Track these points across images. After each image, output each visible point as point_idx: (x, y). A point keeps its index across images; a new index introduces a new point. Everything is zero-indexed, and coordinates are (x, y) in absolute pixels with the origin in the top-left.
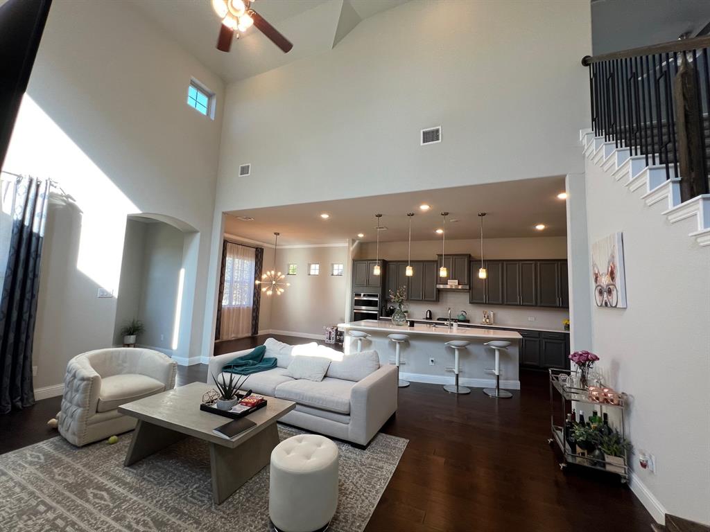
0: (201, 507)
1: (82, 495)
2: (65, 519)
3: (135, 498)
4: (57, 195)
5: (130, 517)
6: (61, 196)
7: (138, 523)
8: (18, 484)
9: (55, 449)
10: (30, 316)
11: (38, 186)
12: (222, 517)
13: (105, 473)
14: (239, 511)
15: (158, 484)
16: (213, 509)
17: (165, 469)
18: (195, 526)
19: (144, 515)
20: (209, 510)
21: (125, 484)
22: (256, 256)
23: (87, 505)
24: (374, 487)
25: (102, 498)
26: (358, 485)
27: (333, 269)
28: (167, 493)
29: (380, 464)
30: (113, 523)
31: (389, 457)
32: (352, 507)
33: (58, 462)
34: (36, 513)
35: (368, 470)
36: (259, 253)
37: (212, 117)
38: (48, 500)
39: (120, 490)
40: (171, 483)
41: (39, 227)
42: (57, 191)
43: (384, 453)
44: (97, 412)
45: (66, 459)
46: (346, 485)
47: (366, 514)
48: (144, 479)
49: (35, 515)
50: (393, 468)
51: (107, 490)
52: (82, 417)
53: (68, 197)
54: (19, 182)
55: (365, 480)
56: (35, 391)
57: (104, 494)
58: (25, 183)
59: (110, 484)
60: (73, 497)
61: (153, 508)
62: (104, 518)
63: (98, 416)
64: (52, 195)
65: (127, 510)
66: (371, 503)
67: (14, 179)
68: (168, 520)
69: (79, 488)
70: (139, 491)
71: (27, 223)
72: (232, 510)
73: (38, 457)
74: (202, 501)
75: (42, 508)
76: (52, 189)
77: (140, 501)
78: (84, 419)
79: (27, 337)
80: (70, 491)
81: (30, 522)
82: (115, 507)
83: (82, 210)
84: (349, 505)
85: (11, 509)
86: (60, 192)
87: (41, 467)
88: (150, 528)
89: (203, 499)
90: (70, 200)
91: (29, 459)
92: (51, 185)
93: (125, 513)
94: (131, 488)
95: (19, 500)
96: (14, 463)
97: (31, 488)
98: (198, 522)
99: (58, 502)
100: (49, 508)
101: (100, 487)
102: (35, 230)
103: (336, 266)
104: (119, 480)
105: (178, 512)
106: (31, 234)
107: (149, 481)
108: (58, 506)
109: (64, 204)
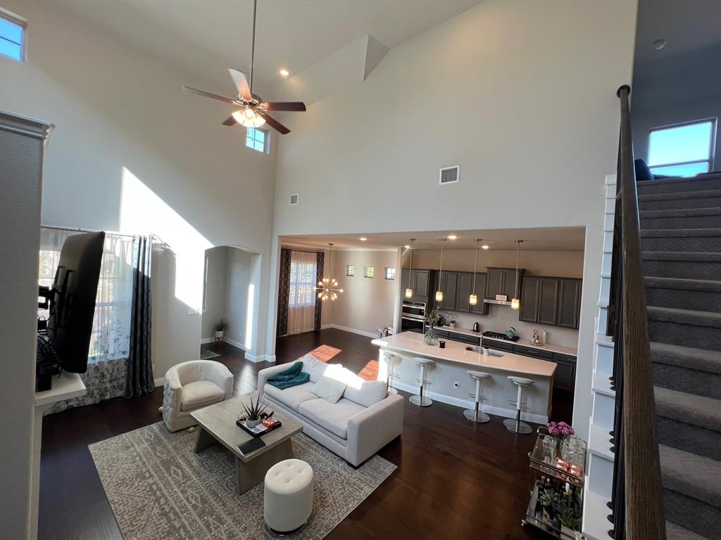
0: (229, 494)
1: (168, 470)
2: (157, 485)
3: (195, 479)
4: (158, 244)
5: (190, 491)
6: (161, 245)
7: (192, 497)
8: (138, 455)
9: (160, 431)
10: (147, 333)
11: (145, 241)
12: (239, 505)
13: (183, 456)
14: (250, 503)
15: (210, 470)
16: (236, 498)
17: (217, 459)
18: (222, 507)
19: (197, 493)
20: (233, 497)
21: (192, 466)
22: (318, 260)
23: (169, 478)
24: (348, 505)
25: (178, 475)
26: (337, 501)
27: (386, 273)
28: (212, 479)
29: (362, 485)
30: (180, 494)
31: (373, 480)
32: (323, 518)
33: (159, 442)
34: (144, 478)
35: (351, 489)
36: (320, 257)
37: (268, 152)
38: (151, 470)
39: (188, 470)
40: (217, 471)
41: (148, 272)
42: (158, 242)
43: (371, 475)
44: (181, 410)
45: (165, 441)
46: (327, 499)
47: (331, 526)
48: (203, 465)
49: (144, 479)
50: (369, 491)
51: (181, 469)
52: (172, 414)
53: (165, 244)
54: (134, 240)
55: (344, 497)
56: (154, 381)
57: (179, 471)
58: (137, 241)
59: (184, 465)
60: (164, 471)
61: (202, 487)
62: (176, 489)
63: (182, 413)
64: (154, 245)
65: (189, 487)
66: (339, 518)
67: (131, 239)
68: (209, 499)
69: (167, 464)
70: (198, 474)
71: (140, 270)
72: (247, 501)
73: (151, 436)
74: (231, 490)
75: (147, 475)
76: (154, 242)
77: (197, 482)
78: (174, 415)
79: (147, 347)
80: (163, 466)
81: (141, 484)
82: (183, 483)
83: (175, 252)
84: (323, 516)
85: (133, 472)
86: (160, 242)
87: (151, 444)
88: (198, 502)
89: (233, 488)
90: (167, 247)
91: (146, 436)
92: (153, 238)
93: (188, 489)
94: (194, 470)
95: (138, 466)
96: (138, 437)
97: (144, 459)
98: (224, 505)
99: (156, 473)
100: (151, 476)
101: (178, 466)
102: (146, 274)
103: (389, 270)
104: (189, 463)
105: (215, 494)
106: (144, 276)
107: (205, 467)
108: (155, 475)
109: (162, 250)
